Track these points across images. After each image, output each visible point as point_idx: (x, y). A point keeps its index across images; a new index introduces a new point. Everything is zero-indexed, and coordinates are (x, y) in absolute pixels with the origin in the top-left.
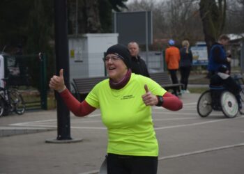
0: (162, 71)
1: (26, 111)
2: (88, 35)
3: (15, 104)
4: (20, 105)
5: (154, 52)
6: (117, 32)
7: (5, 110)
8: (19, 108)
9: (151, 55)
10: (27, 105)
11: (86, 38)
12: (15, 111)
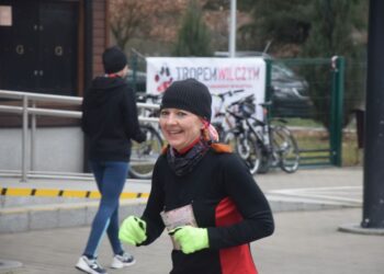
1: (300, 165)
3: (280, 153)
4: (290, 153)
7: (263, 163)
8: (288, 159)
10: (304, 155)
12: (281, 165)
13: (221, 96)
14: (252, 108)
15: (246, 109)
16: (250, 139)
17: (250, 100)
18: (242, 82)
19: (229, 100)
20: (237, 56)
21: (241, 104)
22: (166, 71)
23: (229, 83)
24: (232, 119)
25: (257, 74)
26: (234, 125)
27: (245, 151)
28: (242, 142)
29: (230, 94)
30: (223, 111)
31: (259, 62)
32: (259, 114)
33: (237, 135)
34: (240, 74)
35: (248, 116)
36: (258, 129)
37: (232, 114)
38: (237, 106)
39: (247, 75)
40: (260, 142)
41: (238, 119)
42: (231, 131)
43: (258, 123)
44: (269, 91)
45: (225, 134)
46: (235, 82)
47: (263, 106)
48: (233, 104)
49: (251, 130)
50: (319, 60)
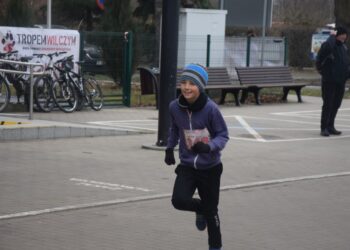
0: (281, 64)
1: (104, 105)
2: (188, 10)
3: (91, 97)
4: (97, 98)
5: (272, 39)
6: (224, 9)
7: (79, 104)
8: (96, 101)
9: (268, 42)
10: (105, 98)
11: (185, 13)
12: (91, 105)
13: (50, 56)
14: (72, 64)
15: (67, 65)
16: (70, 86)
17: (70, 59)
18: (64, 47)
19: (55, 59)
20: (53, 28)
21: (63, 62)
22: (10, 36)
23: (56, 47)
24: (58, 73)
25: (74, 41)
26: (59, 76)
27: (67, 94)
28: (65, 88)
29: (57, 55)
30: (51, 66)
31: (75, 33)
32: (76, 69)
33: (61, 83)
34: (62, 41)
35: (69, 70)
36: (75, 79)
37: (58, 69)
38: (60, 64)
39: (67, 42)
40: (77, 89)
41: (62, 72)
42: (57, 80)
43: (75, 75)
44: (82, 54)
45: (53, 82)
46: (59, 46)
47: (78, 63)
48: (58, 62)
49: (71, 80)
50: (111, 33)
